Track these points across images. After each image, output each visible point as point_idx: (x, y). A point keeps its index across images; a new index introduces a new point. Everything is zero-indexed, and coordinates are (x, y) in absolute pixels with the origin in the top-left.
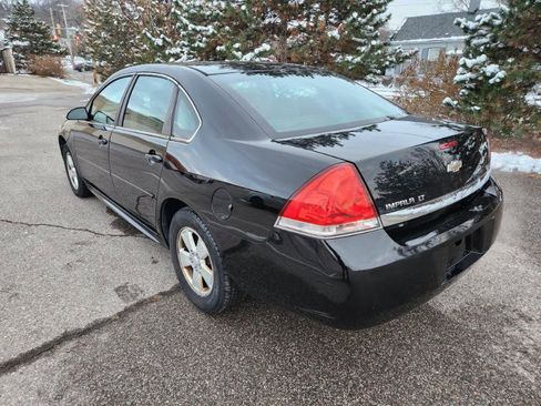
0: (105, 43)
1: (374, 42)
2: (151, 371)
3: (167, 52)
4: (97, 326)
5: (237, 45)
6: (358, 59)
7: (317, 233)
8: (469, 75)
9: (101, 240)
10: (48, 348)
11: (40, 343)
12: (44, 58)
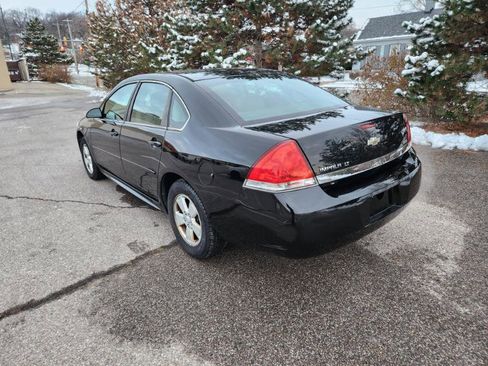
0: (106, 52)
1: (335, 44)
2: (158, 297)
3: (159, 59)
4: (116, 269)
5: (218, 51)
6: (323, 58)
7: (272, 189)
8: (414, 69)
9: (114, 211)
10: (82, 284)
11: (76, 281)
12: (53, 66)
